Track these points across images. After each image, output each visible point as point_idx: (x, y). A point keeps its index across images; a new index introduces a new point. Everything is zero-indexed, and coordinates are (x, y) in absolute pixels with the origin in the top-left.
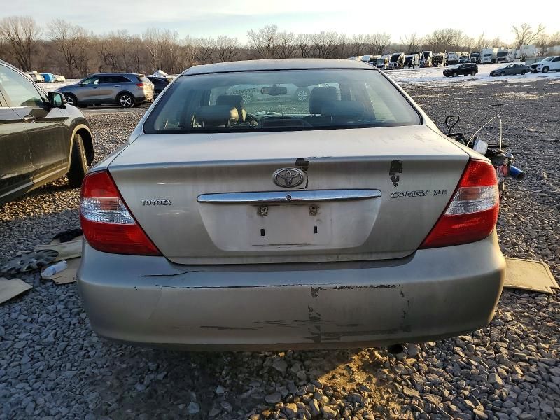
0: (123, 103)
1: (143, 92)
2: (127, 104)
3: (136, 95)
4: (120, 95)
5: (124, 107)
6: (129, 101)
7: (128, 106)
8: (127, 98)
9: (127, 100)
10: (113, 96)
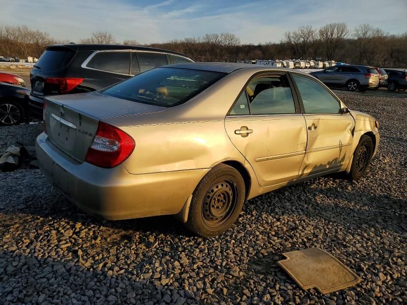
0: (350, 87)
1: (369, 81)
2: (352, 88)
3: (362, 82)
4: (349, 81)
5: (349, 90)
6: (355, 87)
7: (353, 90)
8: (354, 84)
9: (352, 86)
10: (344, 81)
